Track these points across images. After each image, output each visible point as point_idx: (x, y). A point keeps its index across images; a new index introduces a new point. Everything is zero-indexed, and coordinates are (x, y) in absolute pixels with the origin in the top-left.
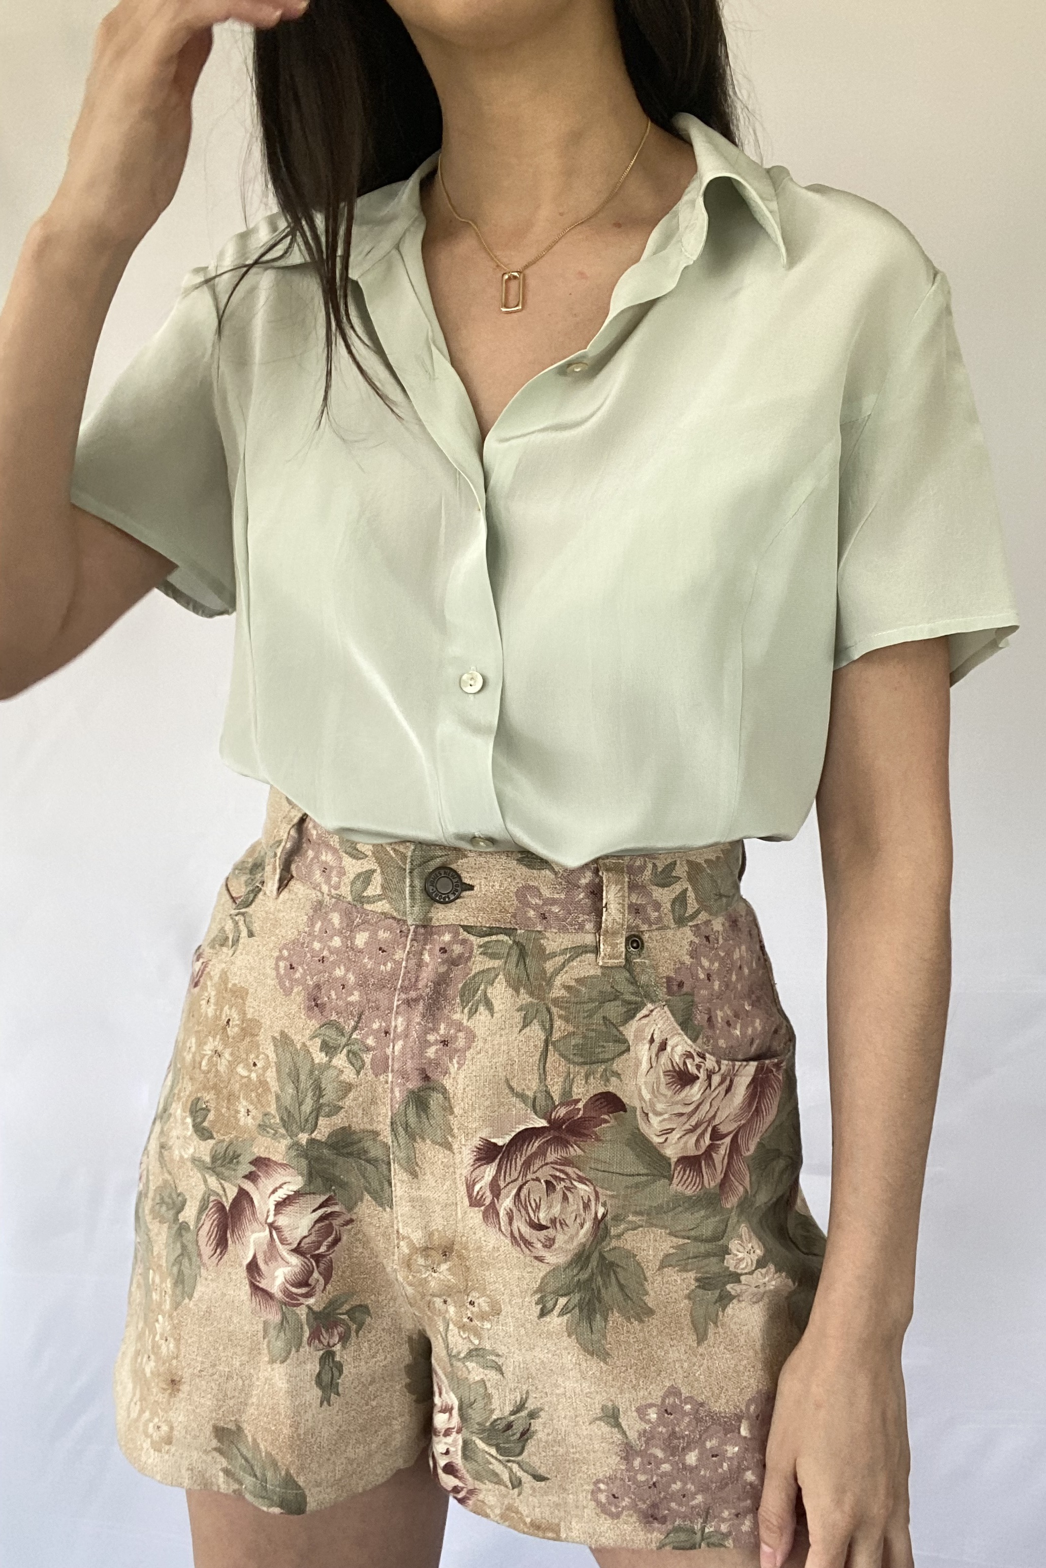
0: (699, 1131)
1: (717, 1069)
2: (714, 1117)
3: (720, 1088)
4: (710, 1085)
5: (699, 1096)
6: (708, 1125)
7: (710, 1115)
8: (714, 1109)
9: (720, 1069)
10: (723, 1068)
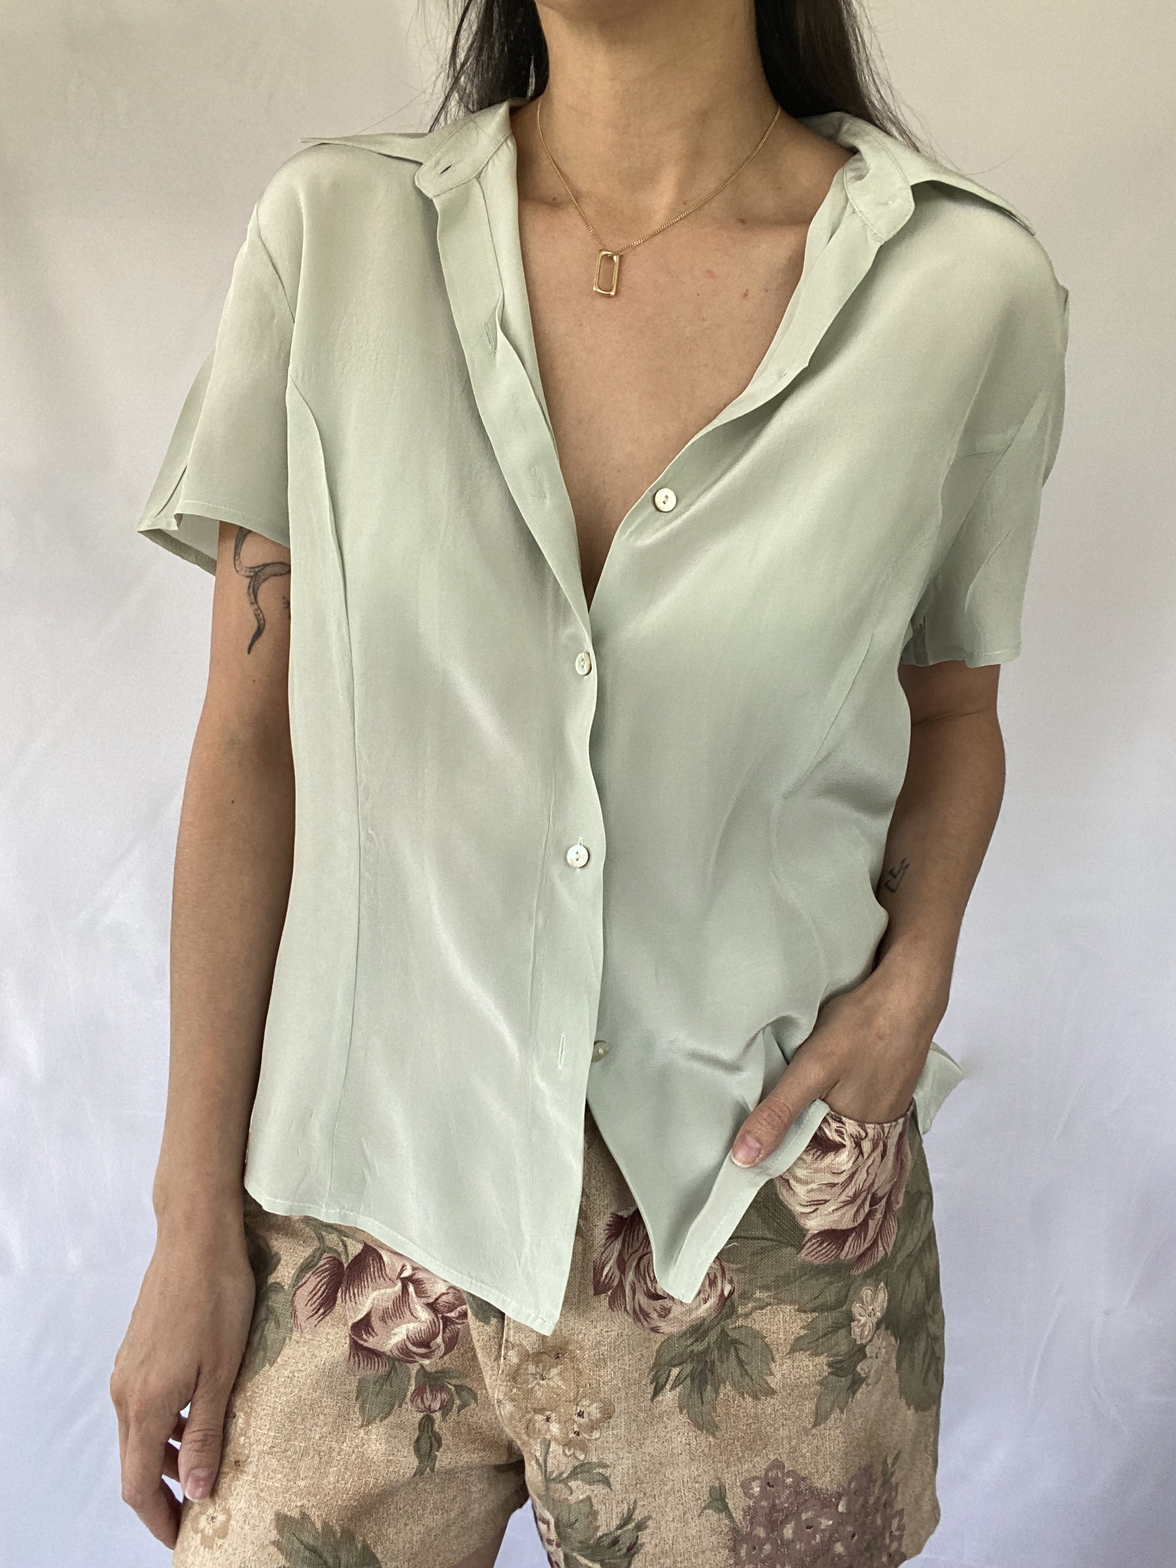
0: (859, 1201)
1: (863, 1134)
2: (872, 1184)
3: (875, 1155)
4: (861, 1153)
5: (850, 1164)
6: (868, 1194)
7: (867, 1184)
8: (871, 1177)
9: (867, 1134)
10: (871, 1132)
